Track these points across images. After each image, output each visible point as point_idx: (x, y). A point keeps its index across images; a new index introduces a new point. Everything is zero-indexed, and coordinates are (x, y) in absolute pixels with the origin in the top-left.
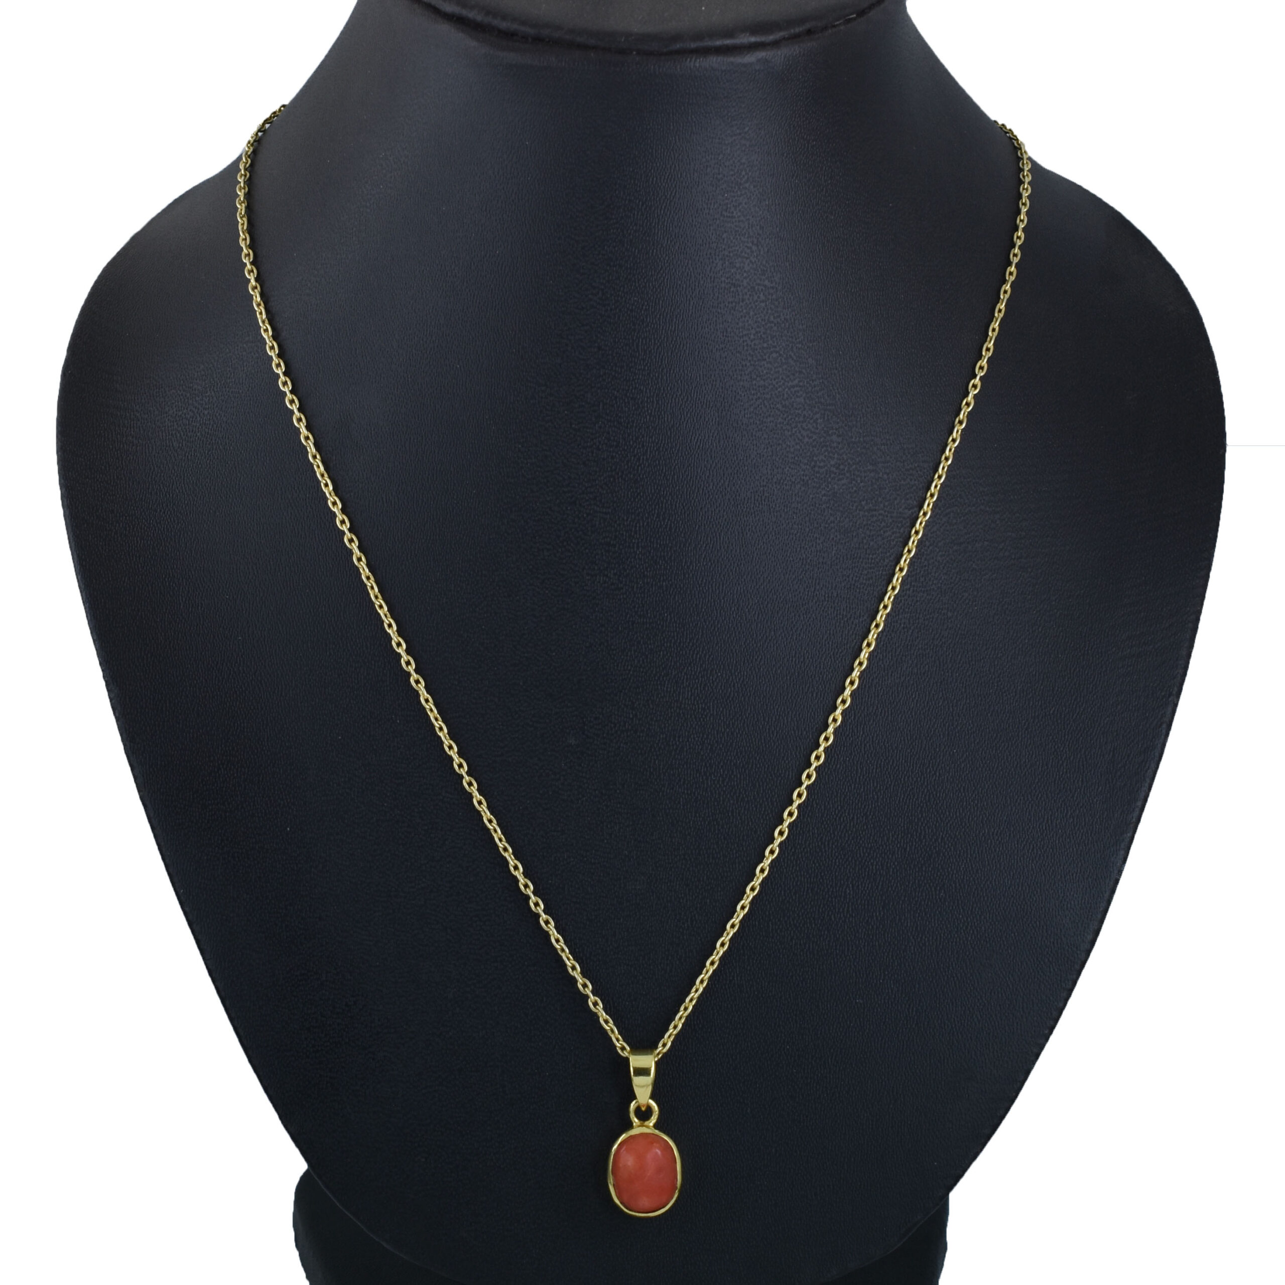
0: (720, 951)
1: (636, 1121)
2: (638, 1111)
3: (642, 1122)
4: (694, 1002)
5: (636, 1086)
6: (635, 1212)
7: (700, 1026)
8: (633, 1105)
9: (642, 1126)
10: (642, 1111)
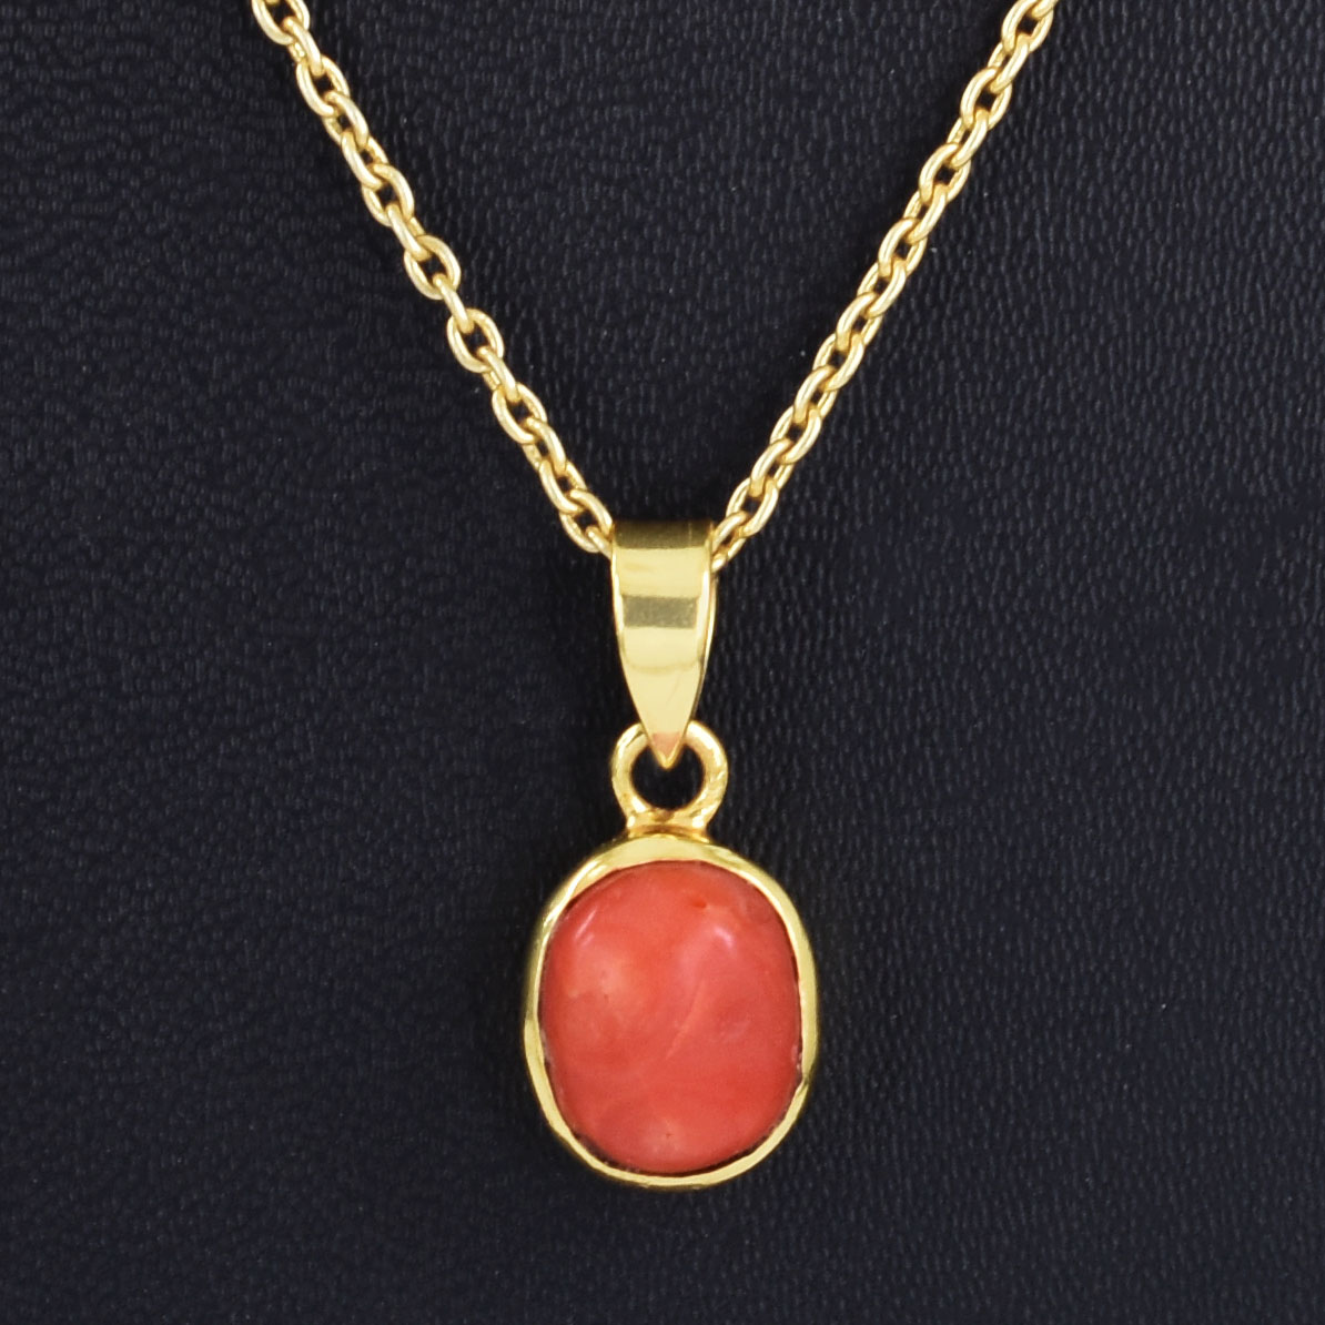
0: (974, 125)
1: (636, 809)
2: (644, 766)
3: (660, 812)
4: (870, 331)
5: (634, 667)
6: (633, 1171)
7: (897, 423)
8: (626, 748)
9: (659, 829)
10: (660, 768)
